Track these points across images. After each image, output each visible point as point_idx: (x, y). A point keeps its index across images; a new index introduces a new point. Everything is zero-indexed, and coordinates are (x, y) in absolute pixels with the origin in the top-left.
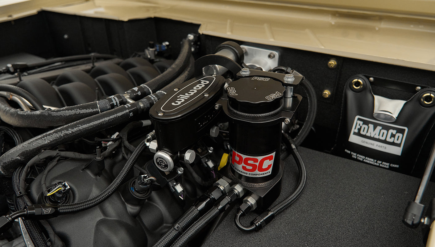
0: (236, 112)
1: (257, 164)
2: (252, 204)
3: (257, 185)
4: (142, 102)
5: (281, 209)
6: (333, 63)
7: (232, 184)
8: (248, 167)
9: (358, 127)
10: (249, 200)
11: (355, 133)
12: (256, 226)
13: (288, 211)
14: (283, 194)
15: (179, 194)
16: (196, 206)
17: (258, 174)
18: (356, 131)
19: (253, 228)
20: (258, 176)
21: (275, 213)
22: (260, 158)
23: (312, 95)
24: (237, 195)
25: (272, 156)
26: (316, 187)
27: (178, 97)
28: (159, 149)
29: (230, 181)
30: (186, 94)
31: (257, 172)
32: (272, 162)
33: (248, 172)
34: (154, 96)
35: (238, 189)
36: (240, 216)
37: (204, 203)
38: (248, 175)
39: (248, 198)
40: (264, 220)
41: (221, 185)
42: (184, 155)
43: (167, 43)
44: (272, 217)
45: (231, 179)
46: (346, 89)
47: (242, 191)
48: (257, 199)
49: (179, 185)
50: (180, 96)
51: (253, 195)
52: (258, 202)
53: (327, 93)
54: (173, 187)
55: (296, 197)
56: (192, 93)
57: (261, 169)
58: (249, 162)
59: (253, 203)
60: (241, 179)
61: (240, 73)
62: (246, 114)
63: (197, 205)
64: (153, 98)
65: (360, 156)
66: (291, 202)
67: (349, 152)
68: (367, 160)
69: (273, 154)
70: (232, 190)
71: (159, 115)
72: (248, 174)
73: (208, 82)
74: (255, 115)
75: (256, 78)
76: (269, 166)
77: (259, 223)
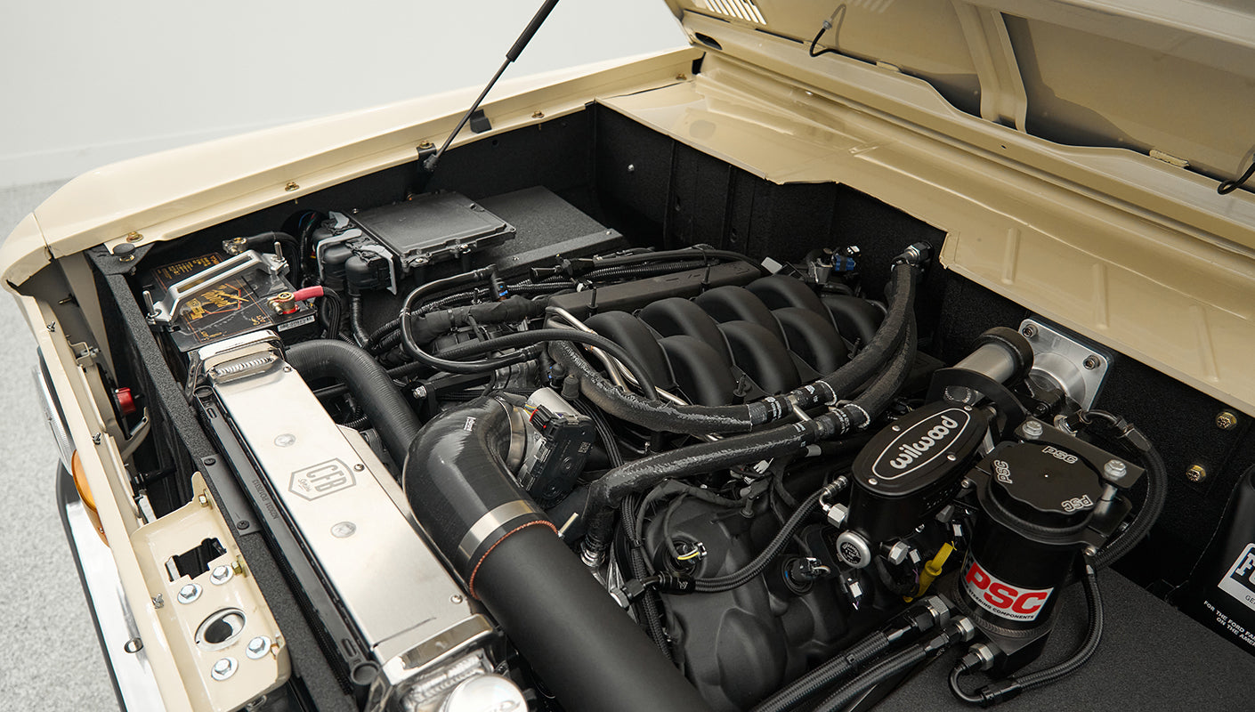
0: (1001, 508)
1: (1015, 599)
2: (984, 659)
3: (1002, 631)
4: (823, 424)
5: (1036, 683)
6: (1227, 419)
7: (955, 613)
8: (995, 598)
9: (1247, 565)
10: (980, 650)
11: (1235, 576)
12: (985, 698)
13: (1048, 690)
14: (1045, 657)
15: (854, 600)
16: (884, 632)
17: (1010, 613)
18: (1241, 572)
19: (979, 700)
20: (1008, 617)
21: (1024, 688)
22: (1021, 592)
23: (1158, 482)
24: (962, 636)
25: (1046, 594)
26: (1115, 661)
27: (901, 448)
28: (849, 525)
29: (952, 606)
30: (915, 445)
31: (1010, 610)
32: (1042, 603)
33: (993, 607)
34: (845, 416)
35: (966, 626)
36: (961, 673)
37: (900, 632)
38: (991, 611)
39: (980, 647)
40: (1001, 694)
41: (932, 608)
42: (889, 548)
43: (856, 249)
44: (1017, 692)
45: (955, 603)
46: (1241, 483)
47: (971, 632)
48: (996, 653)
49: (857, 583)
50: (905, 449)
51: (990, 645)
52: (996, 658)
53: (1198, 470)
54: (846, 584)
55: (1071, 671)
56: (926, 448)
57: (1018, 608)
58: (1000, 591)
59: (987, 659)
60: (974, 610)
61: (1022, 430)
62: (1020, 520)
63: (887, 633)
64: (841, 419)
65: (1234, 624)
66: (1059, 676)
67: (1213, 609)
68: (1247, 636)
69: (1049, 591)
70: (954, 625)
71: (870, 481)
72: (992, 609)
73: (955, 425)
74: (1036, 526)
75: (1051, 450)
76: (1035, 608)
77: (992, 695)
